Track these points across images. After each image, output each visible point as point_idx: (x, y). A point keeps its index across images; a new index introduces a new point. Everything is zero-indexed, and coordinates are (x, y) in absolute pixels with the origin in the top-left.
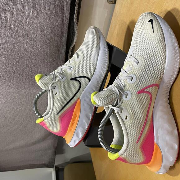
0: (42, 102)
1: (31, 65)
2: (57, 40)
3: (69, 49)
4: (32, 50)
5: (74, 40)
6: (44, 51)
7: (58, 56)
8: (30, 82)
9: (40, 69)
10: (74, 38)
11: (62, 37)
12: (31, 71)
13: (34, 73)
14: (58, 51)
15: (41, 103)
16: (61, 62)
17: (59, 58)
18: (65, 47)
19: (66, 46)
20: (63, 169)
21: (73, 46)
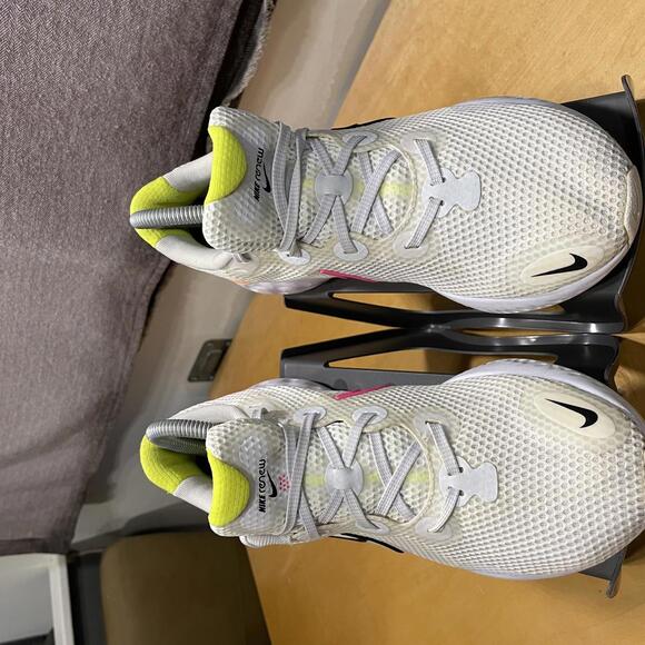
0: (72, 301)
1: (60, 148)
2: (182, 63)
4: (81, 88)
5: (247, 74)
6: (126, 98)
7: (176, 126)
8: (47, 215)
9: (92, 170)
10: (246, 63)
11: (204, 55)
12: (59, 175)
13: (67, 184)
14: (180, 105)
15: (68, 302)
16: (182, 152)
17: (175, 135)
18: (209, 96)
19: (211, 91)
20: (95, 559)
21: (235, 95)
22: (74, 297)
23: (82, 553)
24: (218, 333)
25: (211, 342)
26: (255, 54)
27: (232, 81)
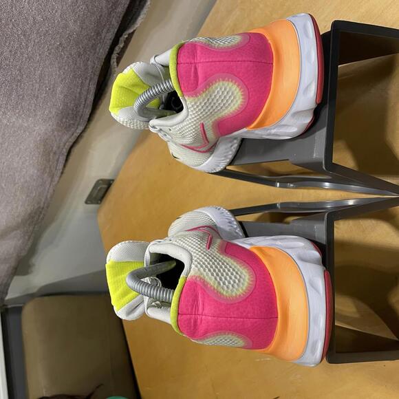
0: (20, 149)
1: (22, 54)
2: (102, 8)
3: (121, 35)
4: (39, 18)
5: (139, 18)
6: (66, 26)
7: (94, 47)
8: (10, 95)
9: (41, 69)
10: (140, 13)
11: (115, 5)
12: (20, 70)
13: (24, 76)
14: (98, 34)
15: (17, 149)
16: (96, 62)
17: (93, 52)
18: (116, 30)
19: (117, 27)
21: (131, 31)
22: (22, 147)
23: (9, 306)
24: (106, 175)
25: (102, 180)
26: (145, 7)
27: (130, 22)
